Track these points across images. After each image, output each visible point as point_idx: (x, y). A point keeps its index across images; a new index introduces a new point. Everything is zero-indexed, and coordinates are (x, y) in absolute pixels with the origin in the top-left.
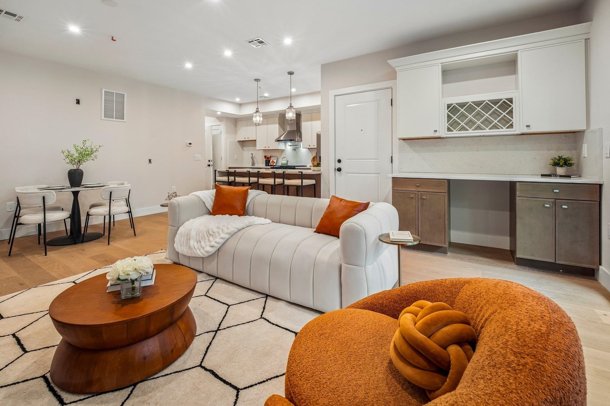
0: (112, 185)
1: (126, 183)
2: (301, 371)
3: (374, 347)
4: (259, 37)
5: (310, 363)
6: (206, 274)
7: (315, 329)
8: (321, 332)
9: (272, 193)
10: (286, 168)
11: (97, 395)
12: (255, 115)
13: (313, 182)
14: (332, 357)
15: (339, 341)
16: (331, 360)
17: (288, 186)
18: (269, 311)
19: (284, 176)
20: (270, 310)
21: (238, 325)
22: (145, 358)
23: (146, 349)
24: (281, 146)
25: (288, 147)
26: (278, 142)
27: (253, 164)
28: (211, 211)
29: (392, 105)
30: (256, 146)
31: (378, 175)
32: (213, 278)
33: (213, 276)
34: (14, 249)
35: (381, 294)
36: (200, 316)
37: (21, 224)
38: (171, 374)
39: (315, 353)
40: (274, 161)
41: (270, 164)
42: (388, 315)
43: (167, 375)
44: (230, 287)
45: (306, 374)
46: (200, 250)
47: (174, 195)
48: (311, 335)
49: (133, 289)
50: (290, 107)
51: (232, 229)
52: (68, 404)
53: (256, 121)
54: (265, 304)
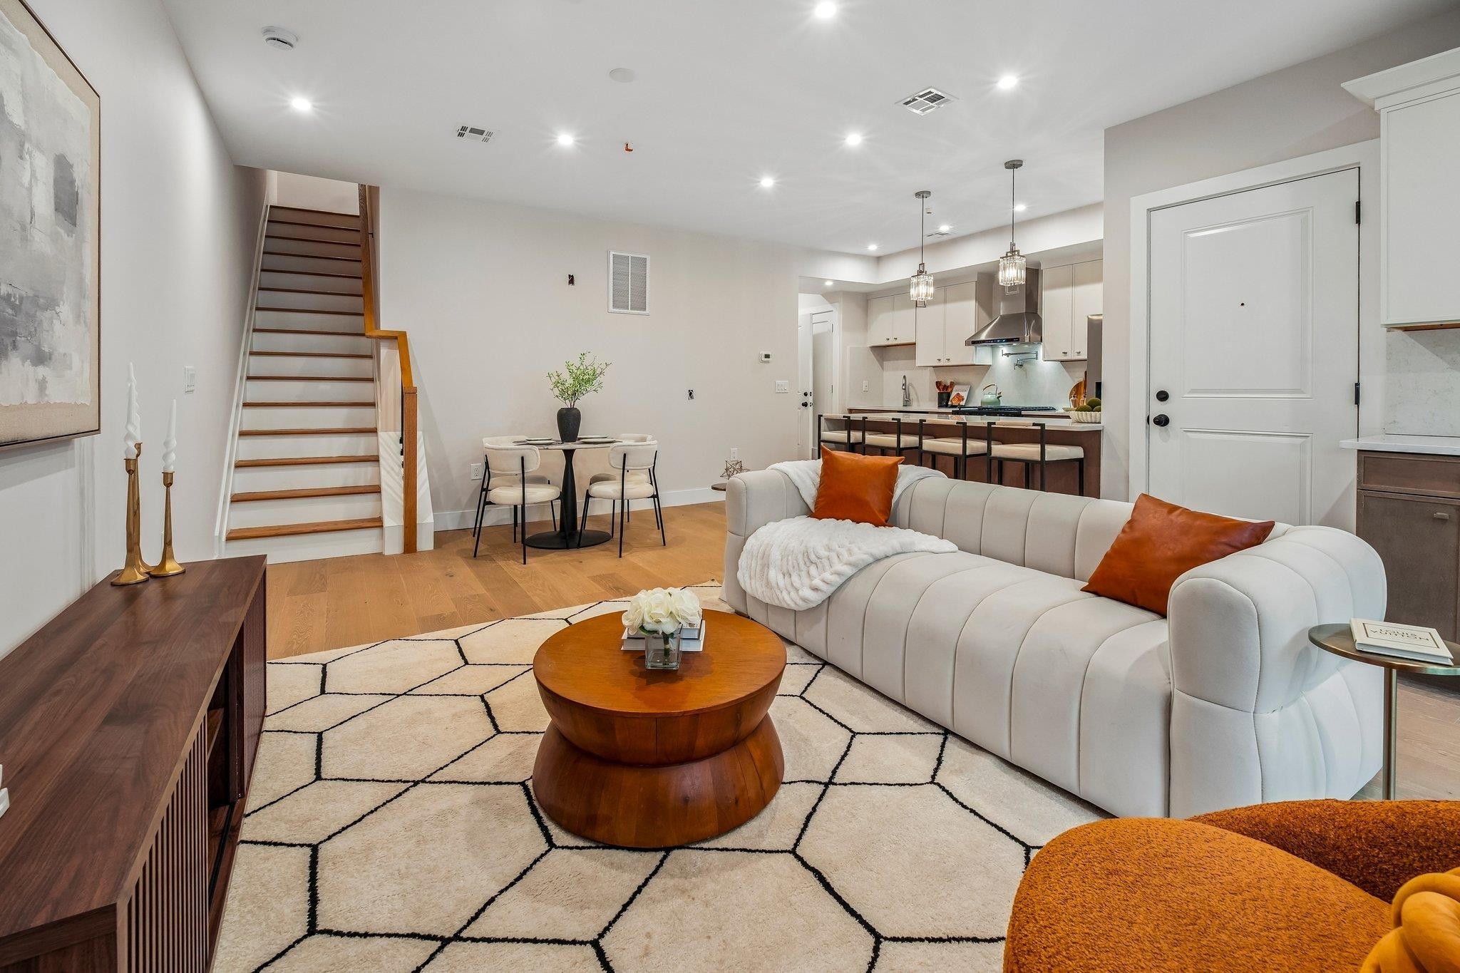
0: (627, 440)
1: (649, 437)
2: (1053, 950)
3: (1294, 961)
4: (931, 87)
5: (1078, 938)
6: (802, 648)
7: (1093, 852)
8: (1110, 866)
9: (956, 477)
10: (995, 414)
11: (604, 848)
12: (914, 280)
13: (1077, 452)
14: (1147, 943)
15: (1170, 907)
16: (1143, 950)
17: (1001, 461)
18: (951, 771)
19: (990, 434)
20: (956, 770)
21: (877, 784)
22: (686, 800)
23: (687, 782)
24: (982, 356)
25: (1002, 358)
26: (973, 347)
27: (907, 402)
28: (812, 508)
29: (1358, 221)
30: (914, 358)
31: (1304, 439)
32: (817, 662)
33: (816, 657)
34: (481, 547)
35: (1318, 806)
36: (791, 740)
37: (490, 503)
38: (734, 850)
39: (1091, 916)
40: (962, 394)
41: (950, 403)
42: (1343, 876)
43: (727, 850)
44: (855, 689)
45: (1067, 962)
46: (789, 593)
47: (738, 466)
48: (1080, 866)
49: (667, 652)
50: (1009, 254)
51: (861, 556)
52: (559, 847)
53: (918, 295)
54: (942, 751)
